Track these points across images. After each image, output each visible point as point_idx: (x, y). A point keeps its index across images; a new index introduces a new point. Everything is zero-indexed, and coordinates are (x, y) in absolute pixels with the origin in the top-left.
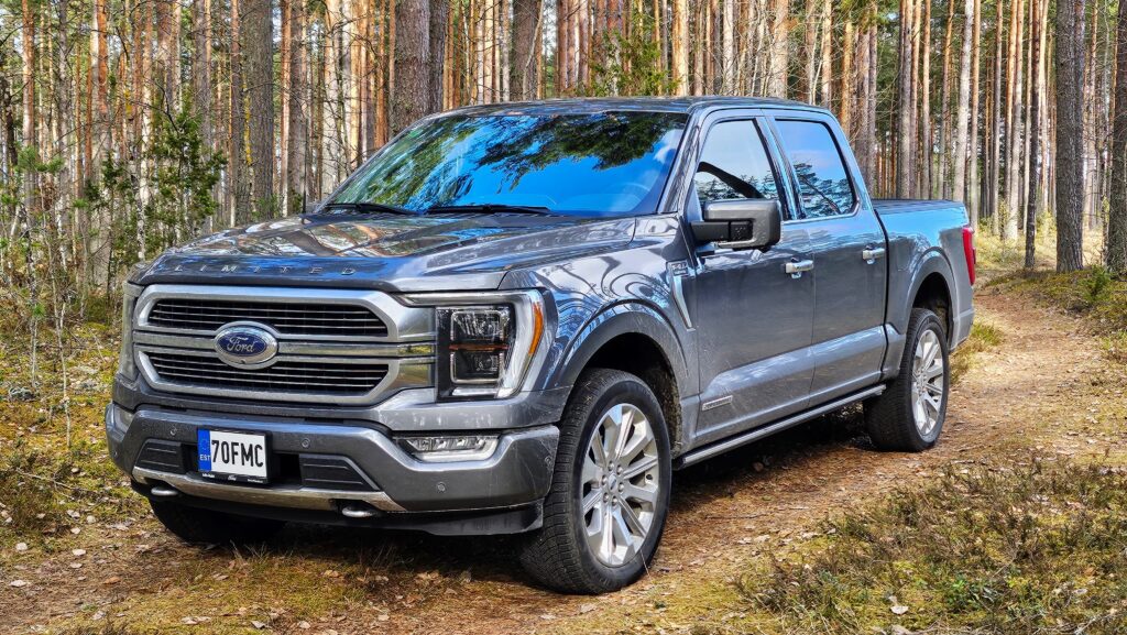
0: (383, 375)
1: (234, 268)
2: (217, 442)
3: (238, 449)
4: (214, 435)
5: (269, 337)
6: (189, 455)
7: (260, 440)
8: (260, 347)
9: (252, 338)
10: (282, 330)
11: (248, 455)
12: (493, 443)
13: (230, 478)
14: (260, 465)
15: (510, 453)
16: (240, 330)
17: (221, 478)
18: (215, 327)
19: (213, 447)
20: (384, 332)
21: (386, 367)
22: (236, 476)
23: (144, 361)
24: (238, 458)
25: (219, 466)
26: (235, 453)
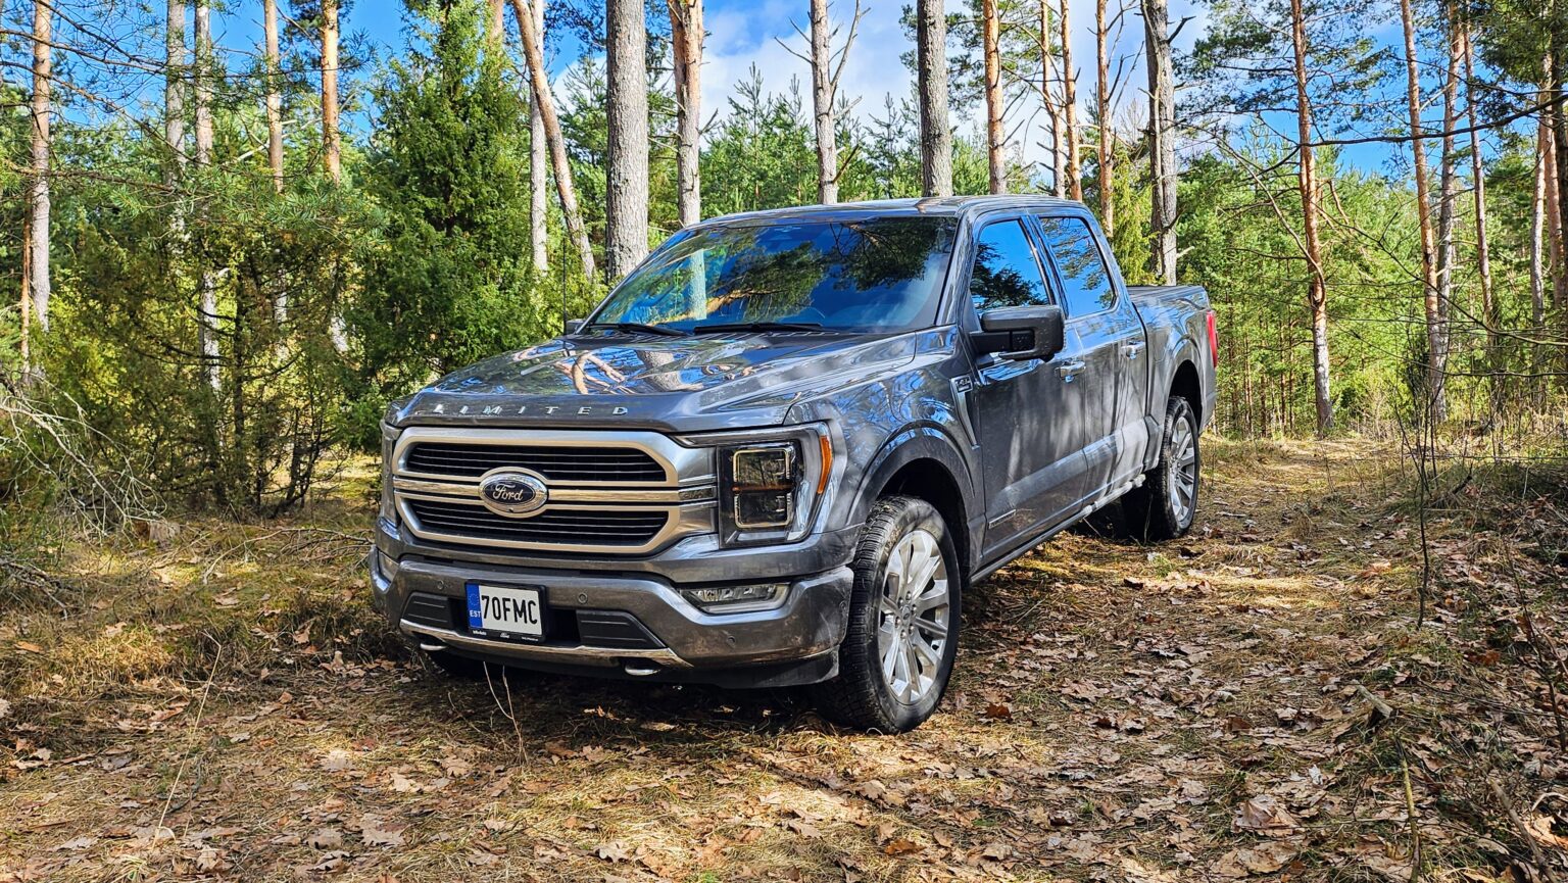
0: (663, 523)
1: (498, 409)
2: (487, 598)
3: (509, 605)
4: (483, 590)
5: (537, 482)
6: (458, 611)
7: (534, 596)
8: (528, 494)
9: (519, 486)
10: (551, 476)
11: (521, 611)
12: (783, 590)
13: (503, 635)
14: (535, 622)
15: (802, 601)
16: (507, 476)
17: (494, 635)
18: (479, 473)
19: (483, 603)
20: (662, 476)
21: (666, 514)
22: (509, 633)
23: (403, 508)
24: (510, 615)
25: (490, 623)
26: (506, 610)
